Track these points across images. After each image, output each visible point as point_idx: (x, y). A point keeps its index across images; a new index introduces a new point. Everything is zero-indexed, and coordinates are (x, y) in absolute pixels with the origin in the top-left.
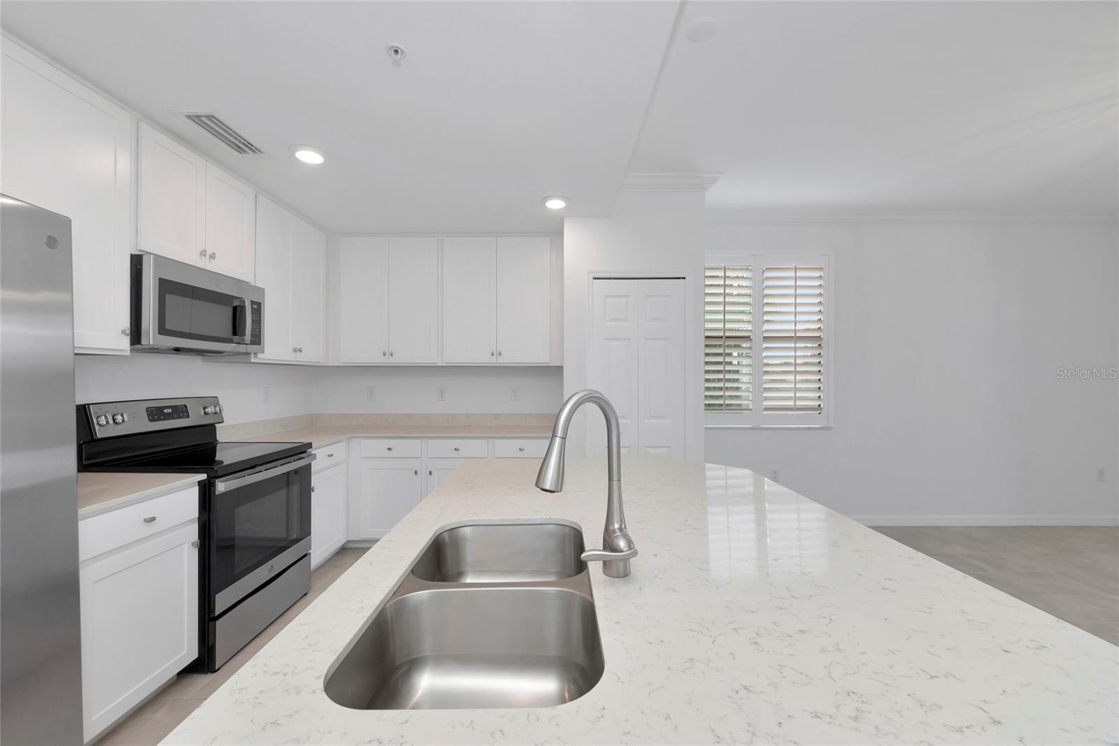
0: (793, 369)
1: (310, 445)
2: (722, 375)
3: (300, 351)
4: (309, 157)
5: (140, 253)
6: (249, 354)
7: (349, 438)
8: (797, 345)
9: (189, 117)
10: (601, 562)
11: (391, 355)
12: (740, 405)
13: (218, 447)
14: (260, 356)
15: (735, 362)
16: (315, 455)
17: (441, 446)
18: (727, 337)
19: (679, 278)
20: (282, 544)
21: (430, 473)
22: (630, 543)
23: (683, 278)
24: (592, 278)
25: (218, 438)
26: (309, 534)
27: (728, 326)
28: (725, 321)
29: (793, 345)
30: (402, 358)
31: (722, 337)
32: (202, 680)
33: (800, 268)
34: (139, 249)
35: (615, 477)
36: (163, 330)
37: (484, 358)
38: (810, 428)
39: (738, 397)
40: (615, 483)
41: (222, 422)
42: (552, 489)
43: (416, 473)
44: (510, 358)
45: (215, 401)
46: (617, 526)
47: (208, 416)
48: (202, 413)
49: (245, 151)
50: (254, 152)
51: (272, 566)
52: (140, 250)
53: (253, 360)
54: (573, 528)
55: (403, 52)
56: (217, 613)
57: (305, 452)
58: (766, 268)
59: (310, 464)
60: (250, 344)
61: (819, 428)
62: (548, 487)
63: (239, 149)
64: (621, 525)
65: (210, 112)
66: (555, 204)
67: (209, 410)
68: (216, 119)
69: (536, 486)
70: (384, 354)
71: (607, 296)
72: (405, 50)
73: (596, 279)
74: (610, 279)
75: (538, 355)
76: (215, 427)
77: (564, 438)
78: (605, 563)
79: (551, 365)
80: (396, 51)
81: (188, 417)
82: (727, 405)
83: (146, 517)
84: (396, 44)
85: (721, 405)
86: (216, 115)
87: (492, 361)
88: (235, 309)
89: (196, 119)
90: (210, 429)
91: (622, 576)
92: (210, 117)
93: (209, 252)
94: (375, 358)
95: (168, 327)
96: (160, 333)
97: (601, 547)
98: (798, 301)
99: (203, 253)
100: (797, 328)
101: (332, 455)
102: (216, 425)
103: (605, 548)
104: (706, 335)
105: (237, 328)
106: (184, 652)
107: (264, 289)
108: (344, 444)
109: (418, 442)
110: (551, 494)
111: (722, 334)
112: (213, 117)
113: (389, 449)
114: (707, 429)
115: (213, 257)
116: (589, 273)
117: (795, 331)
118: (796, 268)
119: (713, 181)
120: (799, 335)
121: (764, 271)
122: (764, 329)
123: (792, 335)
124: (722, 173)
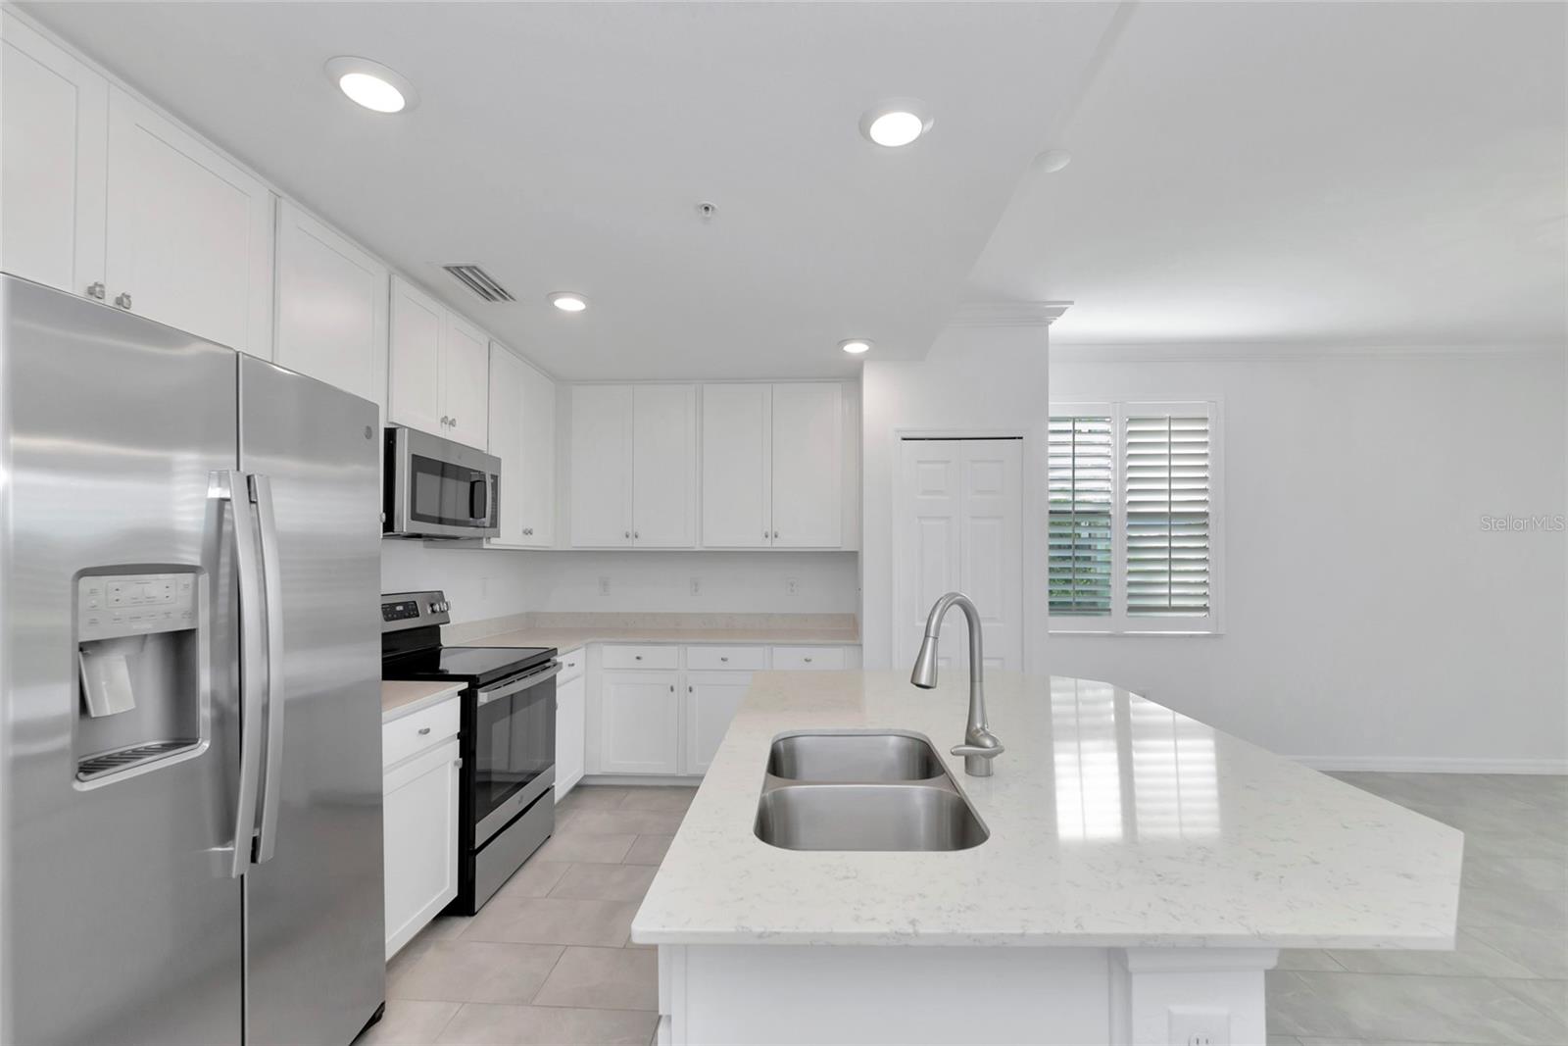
0: (1167, 545)
1: (554, 651)
2: (1072, 562)
3: (530, 532)
4: (570, 304)
5: (394, 426)
6: (481, 538)
7: (587, 644)
8: (1174, 523)
9: (448, 268)
10: (963, 757)
11: (636, 537)
12: (1094, 603)
13: (443, 652)
14: (493, 540)
15: (1085, 534)
16: (561, 663)
17: (704, 656)
18: (1077, 513)
19: (1014, 438)
20: (520, 779)
21: (691, 690)
22: (994, 740)
23: (1020, 438)
24: (899, 438)
25: (442, 643)
26: (554, 763)
27: (1078, 498)
28: (1074, 491)
29: (1167, 523)
30: (649, 541)
31: (1070, 512)
32: (462, 924)
33: (1174, 419)
34: (390, 420)
35: (977, 678)
36: (415, 516)
37: (754, 541)
38: (1191, 636)
39: (1094, 593)
40: (977, 684)
41: (448, 622)
42: (928, 684)
43: (672, 689)
44: (789, 541)
45: (439, 596)
46: (979, 725)
47: (437, 614)
48: (429, 612)
49: (494, 299)
50: (505, 299)
51: (522, 797)
52: (392, 423)
53: (486, 546)
54: (922, 741)
55: (713, 208)
56: (477, 846)
57: (549, 660)
58: (1130, 420)
59: (555, 676)
60: (490, 527)
61: (1204, 636)
62: (923, 682)
63: (487, 296)
64: (983, 725)
65: (471, 263)
66: (856, 348)
67: (437, 607)
68: (479, 271)
69: (912, 682)
70: (627, 536)
71: (919, 462)
72: (716, 207)
73: (905, 439)
74: (923, 440)
75: (827, 537)
76: (439, 628)
77: (936, 638)
78: (967, 759)
79: (843, 550)
80: (707, 208)
81: (418, 616)
82: (1079, 603)
83: (420, 728)
84: (709, 203)
85: (1069, 603)
86: (480, 266)
87: (767, 544)
88: (473, 484)
89: (456, 270)
90: (433, 632)
91: (983, 774)
92: (472, 269)
93: (450, 419)
94: (614, 541)
95: (419, 511)
96: (413, 519)
97: (964, 743)
98: (1173, 463)
99: (444, 420)
100: (1172, 500)
101: (573, 665)
102: (441, 626)
103: (968, 743)
104: (1051, 509)
105: (475, 507)
106: (446, 889)
107: (499, 459)
108: (582, 651)
109: (675, 648)
110: (926, 690)
111: (1070, 509)
112: (475, 268)
113: (638, 658)
114: (1051, 635)
115: (452, 423)
116: (898, 431)
117: (1170, 503)
118: (1170, 418)
119: (1060, 312)
120: (1174, 510)
121: (1127, 423)
122: (1127, 501)
123: (1166, 510)
124: (1072, 303)
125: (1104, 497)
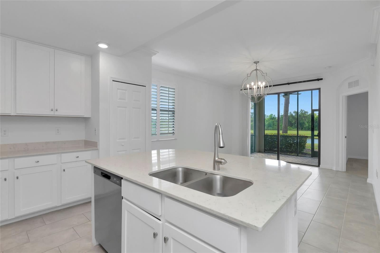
0: (168, 121)
8: (169, 113)
19: (144, 86)
21: (17, 178)
23: (145, 86)
29: (168, 113)
33: (170, 88)
38: (172, 140)
46: (217, 158)
58: (161, 86)
61: (174, 139)
66: (103, 46)
71: (118, 89)
73: (113, 81)
74: (119, 82)
87: (52, 114)
98: (169, 98)
100: (169, 107)
104: (152, 108)
114: (152, 141)
116: (111, 78)
117: (169, 108)
118: (169, 88)
119: (155, 54)
120: (169, 110)
121: (160, 87)
122: (160, 107)
123: (168, 109)
124: (158, 52)
125: (156, 106)
